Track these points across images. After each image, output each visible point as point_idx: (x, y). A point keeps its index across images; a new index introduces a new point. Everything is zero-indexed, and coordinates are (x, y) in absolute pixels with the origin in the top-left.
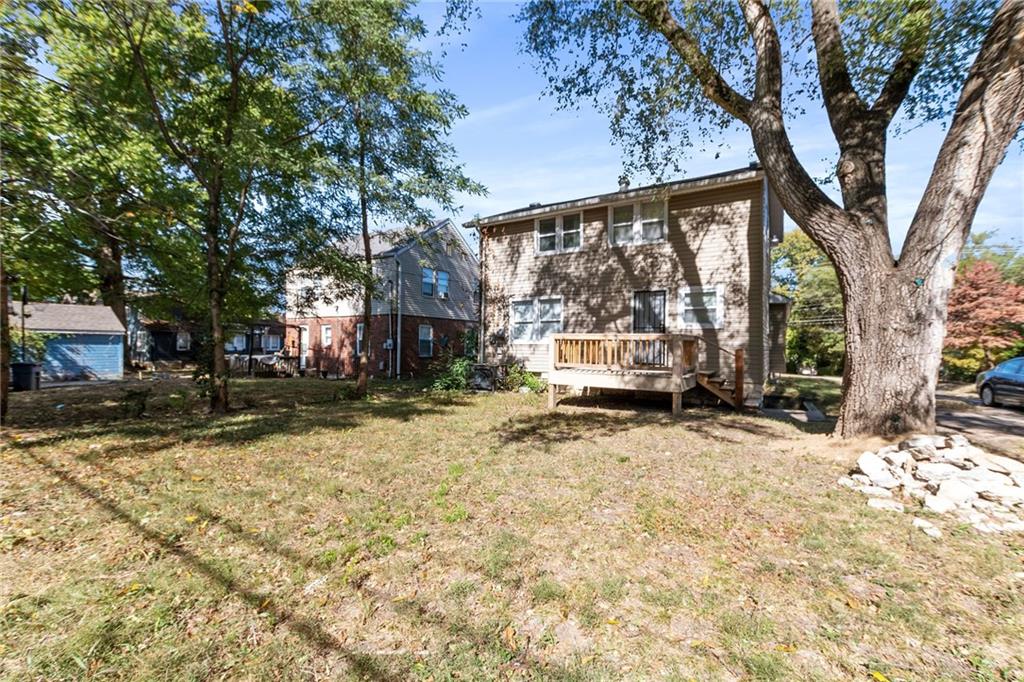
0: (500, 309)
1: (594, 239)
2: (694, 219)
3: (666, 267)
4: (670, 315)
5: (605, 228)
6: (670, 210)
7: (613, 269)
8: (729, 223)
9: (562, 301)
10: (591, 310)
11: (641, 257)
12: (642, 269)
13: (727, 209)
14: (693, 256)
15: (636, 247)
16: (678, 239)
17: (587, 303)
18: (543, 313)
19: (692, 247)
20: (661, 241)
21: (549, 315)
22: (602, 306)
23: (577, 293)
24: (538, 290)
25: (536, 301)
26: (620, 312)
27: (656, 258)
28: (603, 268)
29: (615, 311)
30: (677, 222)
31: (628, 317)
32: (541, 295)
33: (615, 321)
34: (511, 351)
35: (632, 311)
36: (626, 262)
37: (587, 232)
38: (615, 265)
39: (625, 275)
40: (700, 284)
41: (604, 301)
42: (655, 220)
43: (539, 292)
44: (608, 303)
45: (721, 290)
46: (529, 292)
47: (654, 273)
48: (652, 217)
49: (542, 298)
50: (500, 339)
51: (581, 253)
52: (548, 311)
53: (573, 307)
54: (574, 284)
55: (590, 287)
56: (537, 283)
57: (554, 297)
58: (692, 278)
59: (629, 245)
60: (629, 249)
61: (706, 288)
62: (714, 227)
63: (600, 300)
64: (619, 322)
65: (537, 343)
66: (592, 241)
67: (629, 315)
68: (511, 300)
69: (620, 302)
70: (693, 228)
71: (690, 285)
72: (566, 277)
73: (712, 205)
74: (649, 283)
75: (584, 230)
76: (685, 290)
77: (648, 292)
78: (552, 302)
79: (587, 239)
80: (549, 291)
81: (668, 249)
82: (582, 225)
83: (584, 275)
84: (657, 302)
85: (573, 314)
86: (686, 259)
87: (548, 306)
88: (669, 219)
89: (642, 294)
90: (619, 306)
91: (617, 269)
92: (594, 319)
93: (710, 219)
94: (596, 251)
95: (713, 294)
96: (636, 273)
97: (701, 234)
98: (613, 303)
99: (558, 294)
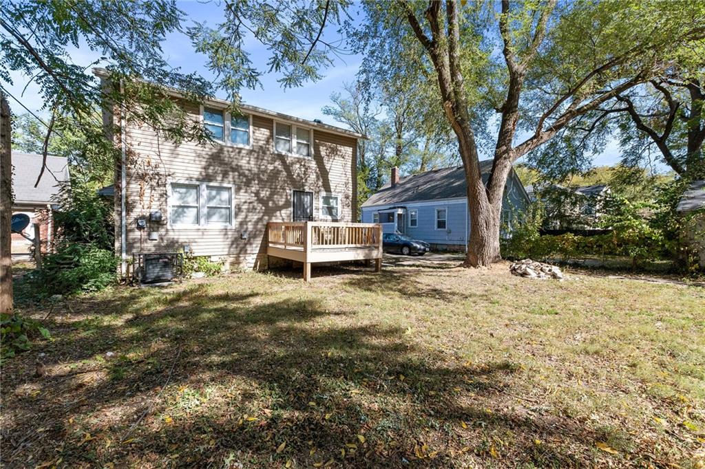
0: (152, 188)
1: (262, 142)
2: (327, 150)
3: (313, 177)
4: (316, 209)
5: (271, 136)
6: (314, 139)
7: (278, 170)
8: (343, 158)
9: (233, 190)
10: (260, 200)
11: (298, 166)
12: (298, 175)
13: (342, 149)
14: (328, 173)
15: (295, 158)
16: (319, 159)
17: (257, 194)
18: (210, 199)
19: (327, 167)
20: (310, 158)
21: (215, 201)
22: (270, 198)
23: (248, 184)
24: (207, 175)
25: (204, 186)
26: (284, 205)
27: (307, 169)
28: (271, 167)
29: (281, 203)
30: (319, 148)
31: (290, 209)
32: (210, 181)
33: (280, 211)
34: (171, 235)
35: (292, 204)
36: (287, 167)
37: (256, 134)
38: (280, 167)
39: (287, 177)
40: (330, 192)
41: (272, 194)
42: (305, 142)
43: (208, 178)
44: (276, 196)
45: (340, 197)
46: (196, 176)
47: (306, 180)
48: (303, 140)
49: (211, 184)
50: (155, 222)
51: (251, 152)
52: (214, 197)
53: (244, 196)
54: (246, 176)
55: (260, 181)
56: (206, 168)
57: (225, 185)
58: (327, 187)
59: (290, 155)
60: (289, 159)
61: (334, 194)
62: (337, 158)
63: (268, 193)
64: (283, 212)
65: (205, 227)
66: (261, 143)
67: (290, 207)
68: (169, 180)
69: (284, 197)
70: (327, 155)
71: (326, 191)
72: (237, 169)
73: (337, 144)
74: (303, 185)
75: (254, 132)
76: (324, 194)
77: (303, 192)
78: (220, 189)
79: (257, 140)
80: (219, 178)
81: (313, 165)
82: (251, 127)
83: (255, 170)
84: (307, 199)
85: (245, 202)
86: (323, 173)
87: (214, 193)
88: (314, 145)
89: (298, 194)
90: (284, 200)
91: (281, 171)
92: (263, 208)
93: (334, 152)
94: (264, 153)
95: (336, 198)
96: (294, 177)
97: (331, 160)
98: (279, 197)
99: (229, 183)
